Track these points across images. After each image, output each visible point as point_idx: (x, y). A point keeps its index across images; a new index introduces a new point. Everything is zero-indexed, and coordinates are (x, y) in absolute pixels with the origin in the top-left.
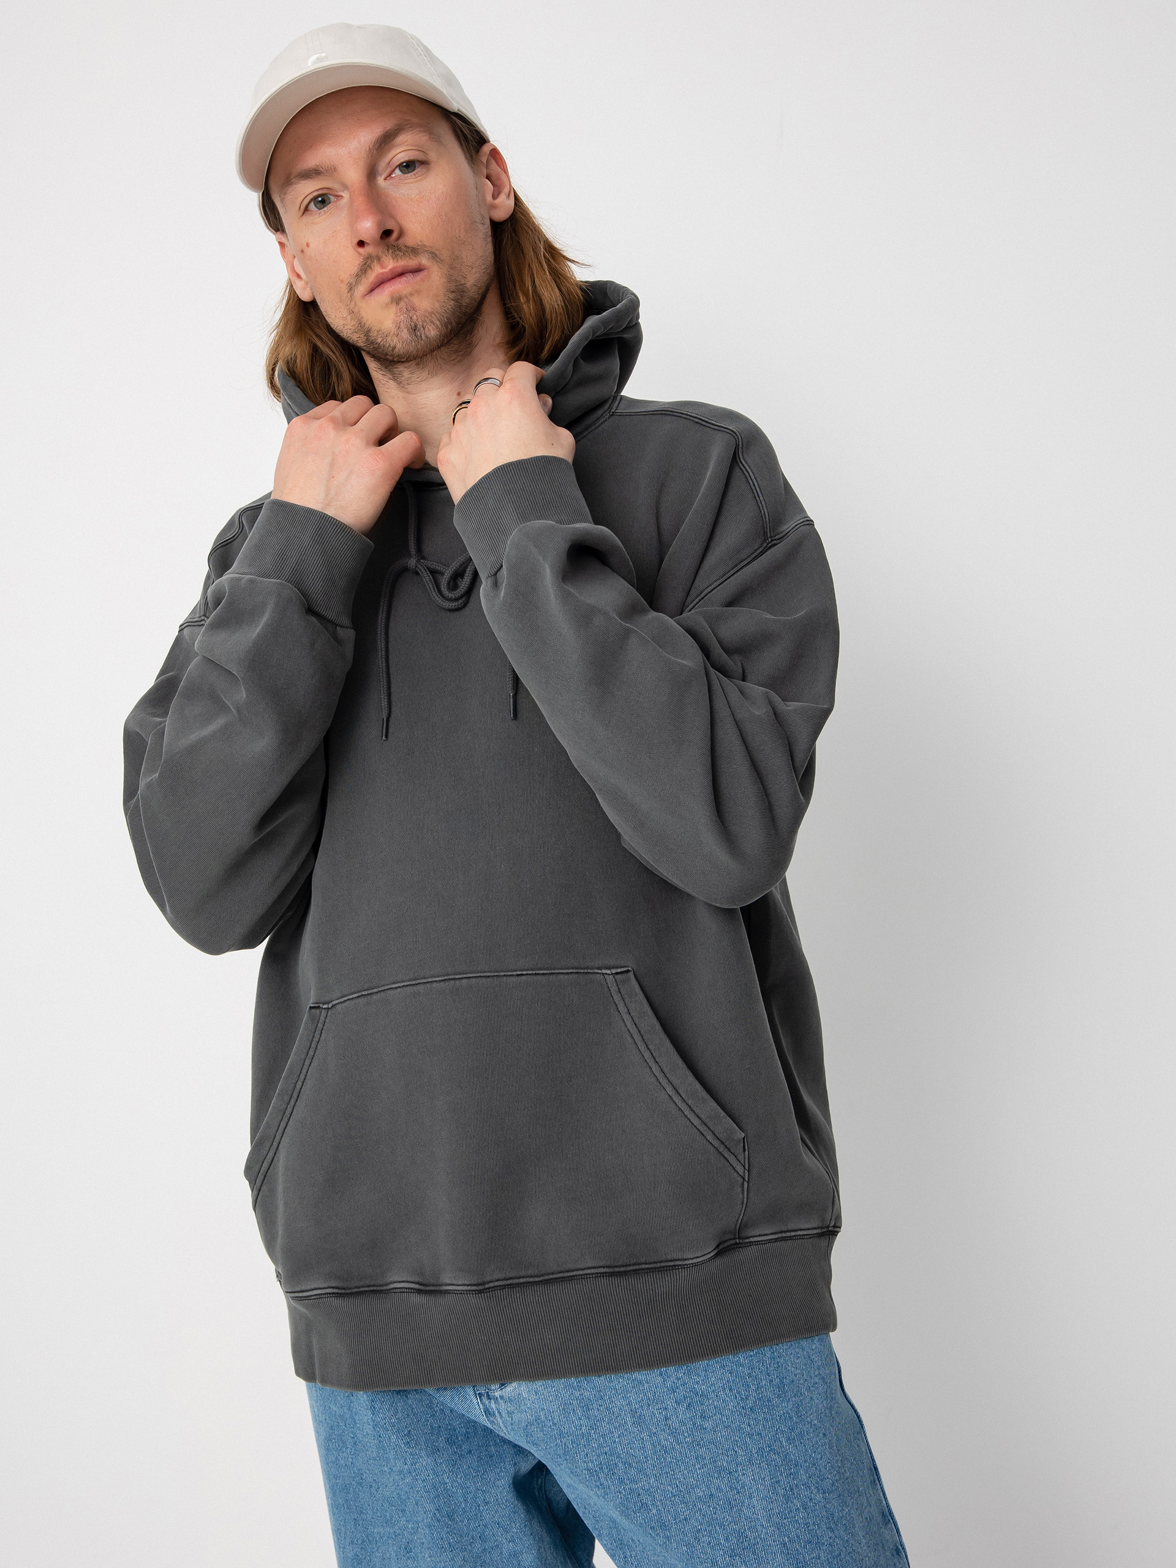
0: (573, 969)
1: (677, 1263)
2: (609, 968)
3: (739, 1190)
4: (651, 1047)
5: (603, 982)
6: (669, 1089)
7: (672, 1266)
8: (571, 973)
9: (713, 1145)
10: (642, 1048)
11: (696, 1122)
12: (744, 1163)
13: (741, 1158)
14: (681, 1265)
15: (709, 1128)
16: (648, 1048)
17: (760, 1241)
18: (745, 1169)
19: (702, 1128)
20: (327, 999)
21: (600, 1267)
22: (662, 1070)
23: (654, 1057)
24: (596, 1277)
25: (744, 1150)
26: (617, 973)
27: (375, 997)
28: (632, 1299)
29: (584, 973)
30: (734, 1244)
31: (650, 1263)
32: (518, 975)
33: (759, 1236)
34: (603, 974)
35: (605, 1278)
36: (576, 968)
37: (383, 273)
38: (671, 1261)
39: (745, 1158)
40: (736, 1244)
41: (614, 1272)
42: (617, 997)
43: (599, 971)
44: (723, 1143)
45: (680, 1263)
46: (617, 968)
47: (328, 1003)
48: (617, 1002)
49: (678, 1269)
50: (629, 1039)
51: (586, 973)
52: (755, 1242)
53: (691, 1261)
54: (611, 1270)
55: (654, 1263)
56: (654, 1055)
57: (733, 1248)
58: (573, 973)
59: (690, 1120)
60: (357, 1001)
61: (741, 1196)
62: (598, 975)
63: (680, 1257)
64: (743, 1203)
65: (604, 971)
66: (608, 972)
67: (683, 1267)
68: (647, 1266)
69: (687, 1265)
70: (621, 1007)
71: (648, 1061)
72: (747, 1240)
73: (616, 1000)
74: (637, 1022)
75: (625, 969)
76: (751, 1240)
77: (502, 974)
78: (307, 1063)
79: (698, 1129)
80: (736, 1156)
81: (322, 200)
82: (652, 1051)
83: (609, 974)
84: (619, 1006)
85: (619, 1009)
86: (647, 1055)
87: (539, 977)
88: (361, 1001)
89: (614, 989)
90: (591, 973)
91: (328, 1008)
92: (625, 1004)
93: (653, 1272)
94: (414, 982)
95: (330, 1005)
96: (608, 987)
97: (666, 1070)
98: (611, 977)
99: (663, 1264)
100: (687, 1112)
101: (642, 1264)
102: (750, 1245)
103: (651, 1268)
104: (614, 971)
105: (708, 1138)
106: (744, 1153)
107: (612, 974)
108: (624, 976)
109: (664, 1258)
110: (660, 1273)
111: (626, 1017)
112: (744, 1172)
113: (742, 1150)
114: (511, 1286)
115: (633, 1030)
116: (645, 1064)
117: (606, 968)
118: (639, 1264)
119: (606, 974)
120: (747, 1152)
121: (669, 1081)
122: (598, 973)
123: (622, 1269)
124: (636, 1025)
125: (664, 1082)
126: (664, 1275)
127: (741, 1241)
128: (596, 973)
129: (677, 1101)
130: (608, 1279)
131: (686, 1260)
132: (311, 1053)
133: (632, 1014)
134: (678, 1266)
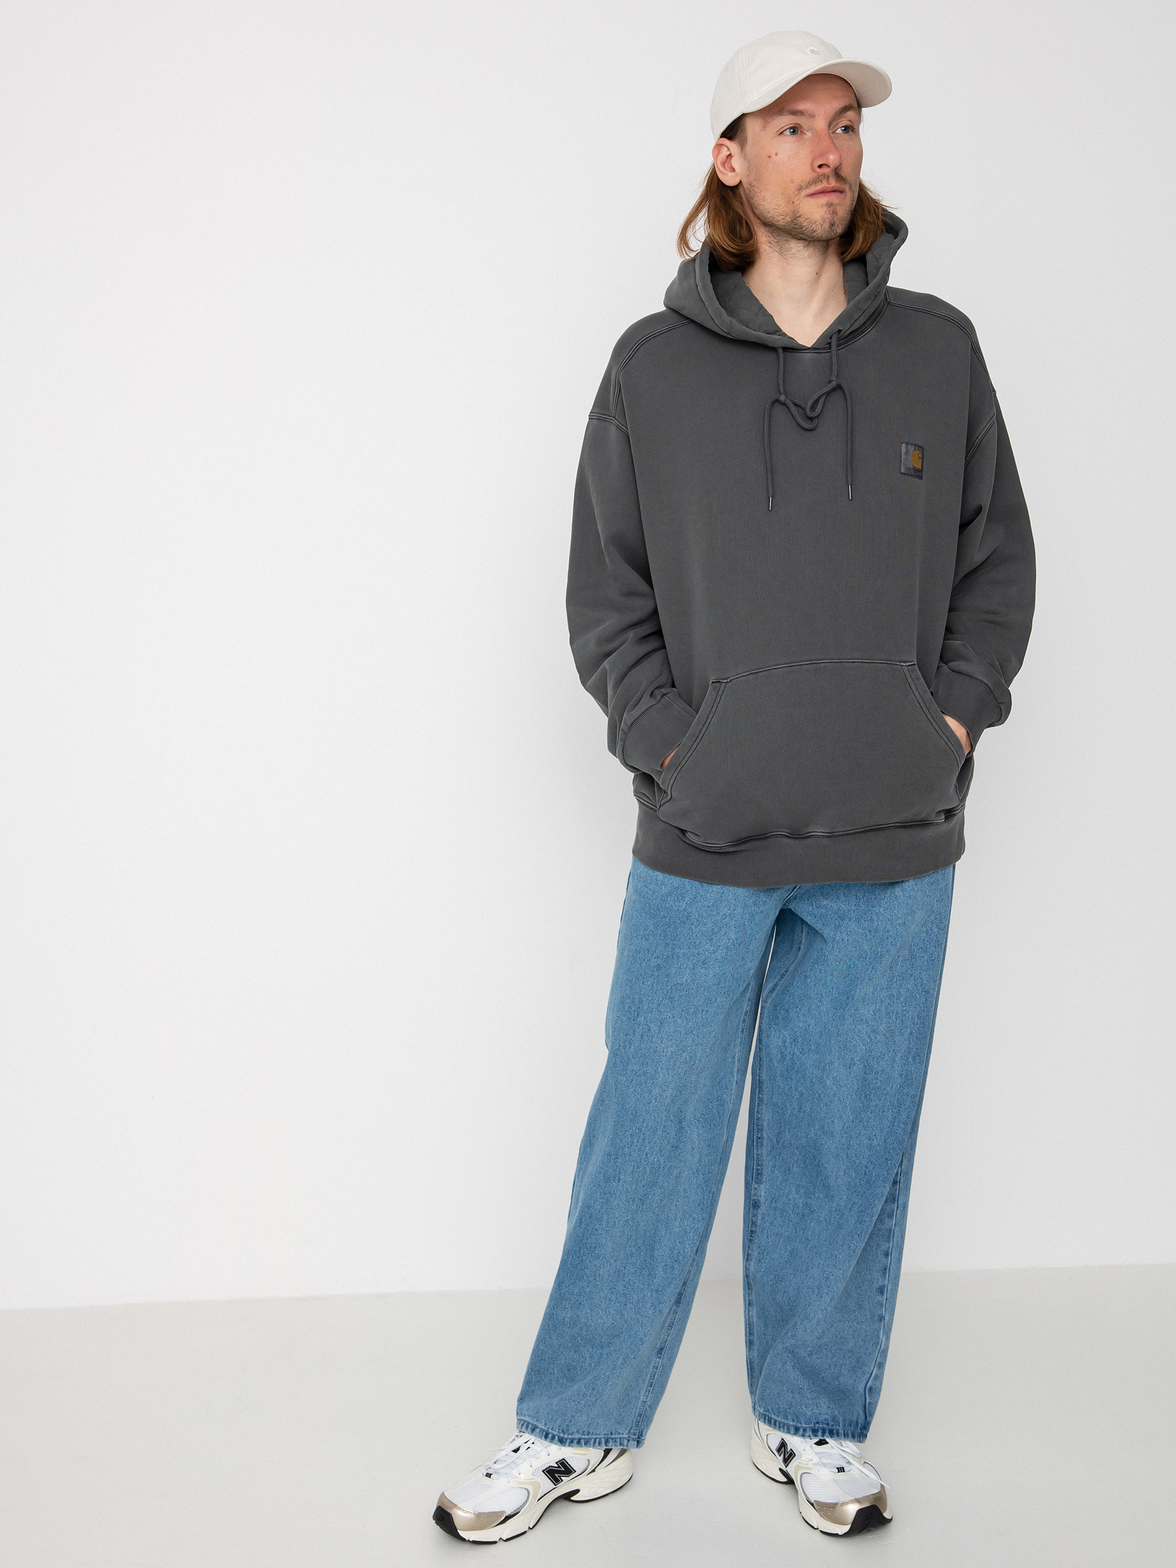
0: (883, 661)
2: (904, 662)
5: (901, 670)
10: (926, 711)
20: (726, 676)
26: (909, 665)
27: (761, 674)
29: (890, 664)
32: (852, 662)
34: (901, 665)
36: (886, 661)
37: (827, 187)
42: (910, 680)
43: (899, 664)
46: (909, 662)
47: (727, 679)
48: (910, 683)
58: (884, 663)
60: (748, 677)
65: (902, 664)
66: (904, 664)
74: (922, 696)
75: (913, 663)
77: (844, 661)
78: (711, 716)
81: (795, 130)
83: (904, 666)
84: (911, 685)
85: (911, 687)
87: (865, 664)
88: (751, 677)
89: (908, 675)
90: (894, 664)
91: (727, 682)
92: (915, 684)
94: (790, 665)
95: (728, 680)
96: (904, 673)
98: (906, 667)
104: (907, 664)
108: (913, 667)
111: (915, 692)
114: (848, 834)
115: (920, 700)
117: (903, 662)
124: (921, 698)
128: (897, 665)
132: (714, 710)
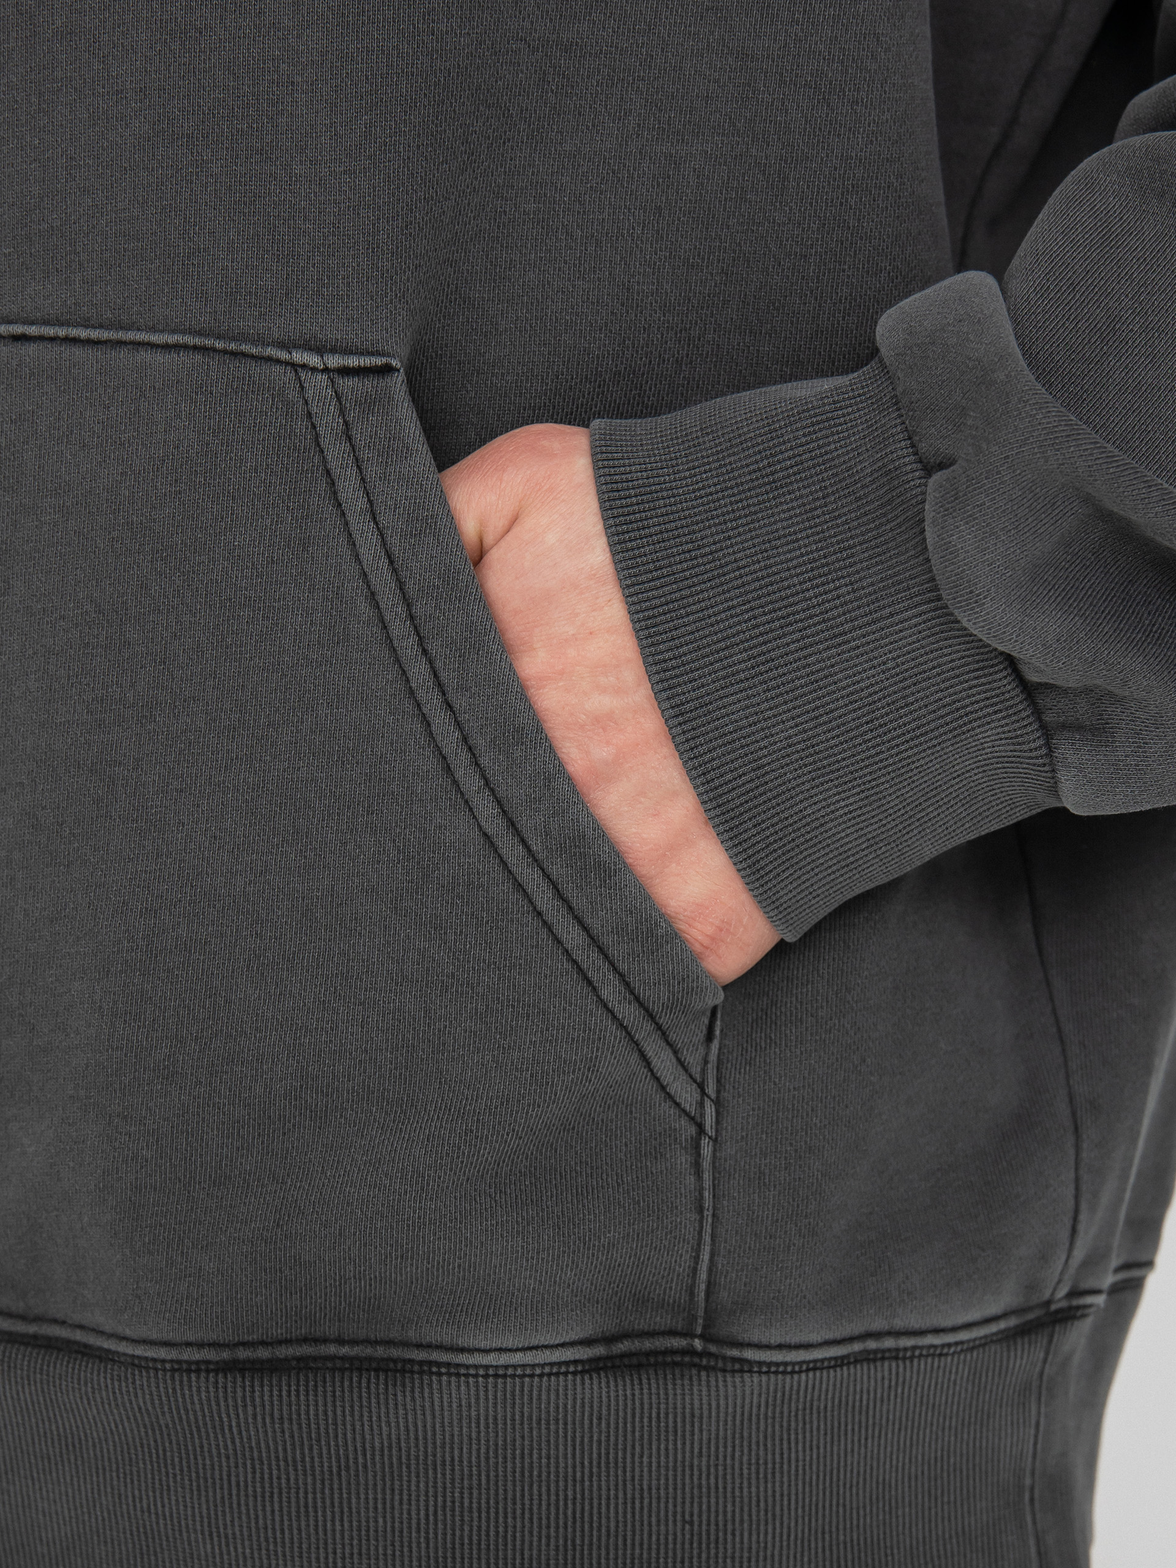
0: (184, 332)
1: (436, 1356)
2: (320, 351)
3: (683, 1160)
4: (433, 647)
5: (292, 394)
6: (486, 809)
7: (421, 1363)
8: (177, 347)
9: (614, 1017)
10: (408, 646)
11: (573, 937)
12: (704, 1071)
13: (693, 1060)
14: (448, 1365)
15: (612, 964)
16: (425, 652)
17: (777, 1364)
18: (703, 1093)
19: (590, 959)
21: (188, 1344)
22: (465, 739)
23: (440, 685)
24: (173, 1370)
25: (709, 1037)
26: (345, 371)
28: (285, 1450)
29: (225, 352)
30: (683, 1352)
31: (354, 1342)
33: (780, 1347)
34: (294, 365)
35: (203, 1374)
36: (200, 333)
38: (419, 1346)
39: (706, 1062)
40: (691, 1352)
41: (235, 1361)
42: (336, 453)
43: (283, 355)
44: (651, 1016)
45: (445, 1357)
46: (348, 352)
48: (336, 472)
49: (440, 1374)
50: (364, 607)
51: (234, 354)
52: (760, 1364)
53: (490, 1359)
54: (225, 1355)
55: (367, 1342)
56: (443, 675)
57: (675, 1364)
58: (185, 347)
59: (550, 930)
61: (691, 1180)
62: (278, 369)
63: (447, 1340)
64: (700, 1210)
65: (298, 357)
66: (314, 360)
67: (455, 1371)
68: (345, 1350)
69: (467, 1367)
70: (349, 489)
71: (421, 695)
72: (735, 1353)
73: (333, 465)
74: (396, 551)
75: (379, 361)
76: (749, 1354)
79: (575, 962)
80: (675, 1052)
82: (439, 664)
83: (314, 369)
84: (340, 485)
85: (342, 496)
86: (419, 671)
89: (329, 422)
90: (253, 357)
92: (363, 480)
93: (360, 1370)
96: (309, 415)
97: (480, 742)
98: (322, 378)
99: (395, 1353)
100: (544, 899)
101: (325, 1341)
102: (742, 1371)
103: (357, 1358)
104: (335, 361)
105: (605, 994)
106: (708, 1047)
107: (326, 370)
108: (368, 384)
109: (394, 1334)
110: (382, 1377)
112: (701, 1104)
113: (701, 1035)
116: (409, 706)
117: (308, 347)
118: (316, 1341)
119: (304, 366)
120: (715, 1045)
121: (487, 783)
122: (278, 361)
123: (263, 1353)
124: (391, 562)
125: (471, 783)
126: (395, 1385)
127: (713, 1349)
128: (269, 359)
129: (511, 861)
130: (212, 1379)
131: (462, 1350)
133: (383, 520)
134: (439, 1364)
